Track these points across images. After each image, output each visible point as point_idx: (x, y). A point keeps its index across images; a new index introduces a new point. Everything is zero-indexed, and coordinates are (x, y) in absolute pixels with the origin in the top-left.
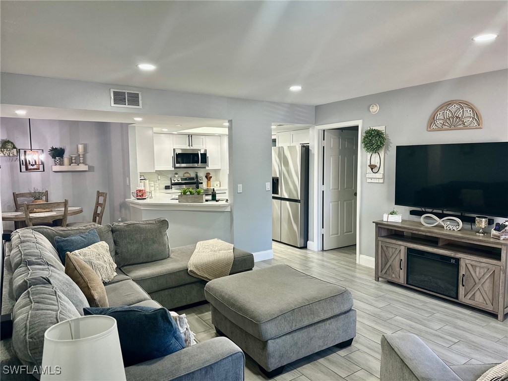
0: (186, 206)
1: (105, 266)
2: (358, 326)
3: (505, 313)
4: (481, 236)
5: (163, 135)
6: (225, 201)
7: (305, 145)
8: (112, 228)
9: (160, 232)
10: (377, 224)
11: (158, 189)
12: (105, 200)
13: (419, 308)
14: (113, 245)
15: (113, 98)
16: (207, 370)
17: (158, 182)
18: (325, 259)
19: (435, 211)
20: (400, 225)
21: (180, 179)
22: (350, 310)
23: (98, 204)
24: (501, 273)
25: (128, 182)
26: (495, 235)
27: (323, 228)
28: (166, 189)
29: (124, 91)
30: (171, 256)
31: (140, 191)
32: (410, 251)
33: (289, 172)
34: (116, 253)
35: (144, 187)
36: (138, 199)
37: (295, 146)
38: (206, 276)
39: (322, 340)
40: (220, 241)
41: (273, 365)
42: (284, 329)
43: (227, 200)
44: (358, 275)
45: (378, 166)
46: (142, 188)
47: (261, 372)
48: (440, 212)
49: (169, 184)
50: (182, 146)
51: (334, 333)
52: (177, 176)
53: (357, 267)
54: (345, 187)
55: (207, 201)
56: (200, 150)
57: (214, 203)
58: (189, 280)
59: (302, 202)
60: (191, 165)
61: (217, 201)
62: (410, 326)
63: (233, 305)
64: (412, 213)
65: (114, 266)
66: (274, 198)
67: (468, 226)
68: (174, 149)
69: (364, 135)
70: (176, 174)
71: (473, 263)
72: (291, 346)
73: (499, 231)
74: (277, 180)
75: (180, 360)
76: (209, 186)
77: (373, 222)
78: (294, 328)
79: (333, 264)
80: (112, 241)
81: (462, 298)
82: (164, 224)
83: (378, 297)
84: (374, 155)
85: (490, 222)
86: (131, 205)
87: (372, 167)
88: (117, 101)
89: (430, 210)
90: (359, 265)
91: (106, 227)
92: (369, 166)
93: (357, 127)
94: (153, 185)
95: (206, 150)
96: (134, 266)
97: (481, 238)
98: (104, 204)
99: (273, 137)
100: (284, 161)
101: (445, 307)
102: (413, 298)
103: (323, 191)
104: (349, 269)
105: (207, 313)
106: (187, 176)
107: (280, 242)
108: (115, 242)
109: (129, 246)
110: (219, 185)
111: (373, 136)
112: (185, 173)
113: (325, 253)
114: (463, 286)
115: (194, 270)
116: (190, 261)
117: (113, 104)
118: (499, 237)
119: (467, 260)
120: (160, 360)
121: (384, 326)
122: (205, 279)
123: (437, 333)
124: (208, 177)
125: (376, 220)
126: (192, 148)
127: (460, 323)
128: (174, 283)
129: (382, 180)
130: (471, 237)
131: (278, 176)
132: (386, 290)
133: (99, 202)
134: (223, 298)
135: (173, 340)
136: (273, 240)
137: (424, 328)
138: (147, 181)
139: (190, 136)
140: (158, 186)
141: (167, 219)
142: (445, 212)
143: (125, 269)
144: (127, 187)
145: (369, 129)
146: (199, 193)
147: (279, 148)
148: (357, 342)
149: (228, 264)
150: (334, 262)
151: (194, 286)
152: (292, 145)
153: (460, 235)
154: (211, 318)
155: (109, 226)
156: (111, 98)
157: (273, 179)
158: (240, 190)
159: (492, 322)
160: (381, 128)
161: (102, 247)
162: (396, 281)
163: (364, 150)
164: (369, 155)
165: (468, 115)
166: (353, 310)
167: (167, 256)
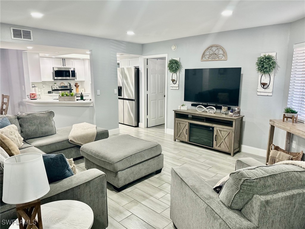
0: (64, 103)
1: (16, 139)
2: (164, 163)
3: (234, 153)
4: (224, 116)
5: (45, 58)
6: (89, 100)
7: (137, 67)
8: (18, 117)
9: (49, 119)
10: (175, 111)
11: (43, 93)
12: (8, 100)
13: (195, 153)
14: (19, 127)
15: (12, 33)
16: (87, 184)
17: (43, 89)
18: (149, 132)
19: (204, 104)
20: (186, 111)
21: (58, 87)
22: (160, 154)
23: (3, 103)
24: (233, 133)
25: (23, 89)
26: (231, 115)
27: (147, 115)
28: (49, 93)
29: (20, 29)
30: (57, 132)
31: (33, 94)
32: (191, 124)
33: (127, 83)
34: (22, 132)
35: (35, 91)
36: (31, 99)
37: (131, 68)
38: (80, 143)
39: (146, 170)
40: (87, 123)
41: (121, 184)
42: (126, 165)
43: (91, 99)
44: (165, 139)
45: (176, 80)
46: (34, 92)
47: (114, 189)
48: (206, 104)
49: (51, 90)
50: (59, 66)
51: (152, 166)
52: (55, 85)
53: (165, 135)
54: (159, 92)
55: (77, 100)
56: (70, 68)
57: (82, 101)
58: (70, 145)
59: (136, 100)
60: (64, 78)
61: (84, 100)
62: (190, 161)
63: (98, 156)
64: (192, 105)
65: (21, 139)
66: (119, 98)
67: (218, 111)
68: (53, 68)
69: (169, 62)
70: (55, 84)
71: (220, 129)
72: (130, 174)
73: (232, 113)
74: (121, 88)
75: (72, 180)
76: (77, 91)
77: (173, 110)
78: (132, 165)
79: (153, 134)
80: (19, 125)
81: (215, 147)
82: (51, 113)
83: (175, 149)
84: (174, 74)
85: (229, 109)
86: (26, 103)
87: (173, 81)
88: (15, 36)
89: (201, 104)
90: (166, 134)
91: (14, 116)
92: (171, 80)
93: (165, 58)
94: (40, 91)
95: (74, 69)
96: (34, 139)
97: (224, 117)
98: (8, 103)
99: (118, 62)
100: (125, 77)
101: (207, 152)
102: (192, 148)
103: (147, 94)
104: (161, 136)
105: (81, 164)
106: (62, 85)
107: (124, 124)
108: (21, 125)
109: (30, 127)
110: (84, 91)
111: (174, 63)
112: (61, 83)
113: (148, 129)
114: (216, 140)
115: (73, 140)
116: (69, 135)
117: (13, 38)
118: (232, 115)
119: (217, 127)
120: (60, 181)
121: (178, 162)
122: (79, 145)
123: (202, 163)
124: (76, 86)
125: (175, 109)
126: (65, 67)
127: (213, 158)
128: (60, 148)
129: (178, 88)
130: (220, 116)
131: (121, 85)
132: (179, 145)
133: (4, 102)
134: (92, 153)
135: (67, 171)
136: (119, 123)
137: (197, 162)
138: (37, 88)
139: (64, 59)
140: (43, 91)
141: (53, 111)
142: (208, 104)
143: (28, 141)
144: (23, 92)
145: (171, 59)
146: (72, 95)
147: (121, 68)
148: (164, 170)
149: (93, 136)
150: (153, 133)
151: (73, 149)
152: (129, 67)
153: (214, 115)
154: (85, 165)
155: (16, 116)
156: (11, 33)
157: (118, 87)
158: (99, 93)
159: (228, 157)
160: (177, 59)
161: (13, 127)
162: (184, 140)
163: (169, 71)
164: (171, 74)
165: (220, 53)
166: (162, 154)
167: (55, 133)
